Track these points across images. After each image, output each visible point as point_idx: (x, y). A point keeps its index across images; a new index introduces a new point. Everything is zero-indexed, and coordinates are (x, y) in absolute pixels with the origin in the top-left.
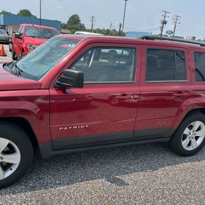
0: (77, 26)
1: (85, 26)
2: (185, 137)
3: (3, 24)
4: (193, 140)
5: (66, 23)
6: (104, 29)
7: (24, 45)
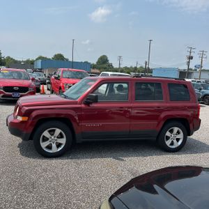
0: (105, 65)
1: (113, 65)
2: (168, 138)
3: (40, 68)
4: (175, 141)
5: (95, 63)
6: (131, 67)
7: (61, 85)
